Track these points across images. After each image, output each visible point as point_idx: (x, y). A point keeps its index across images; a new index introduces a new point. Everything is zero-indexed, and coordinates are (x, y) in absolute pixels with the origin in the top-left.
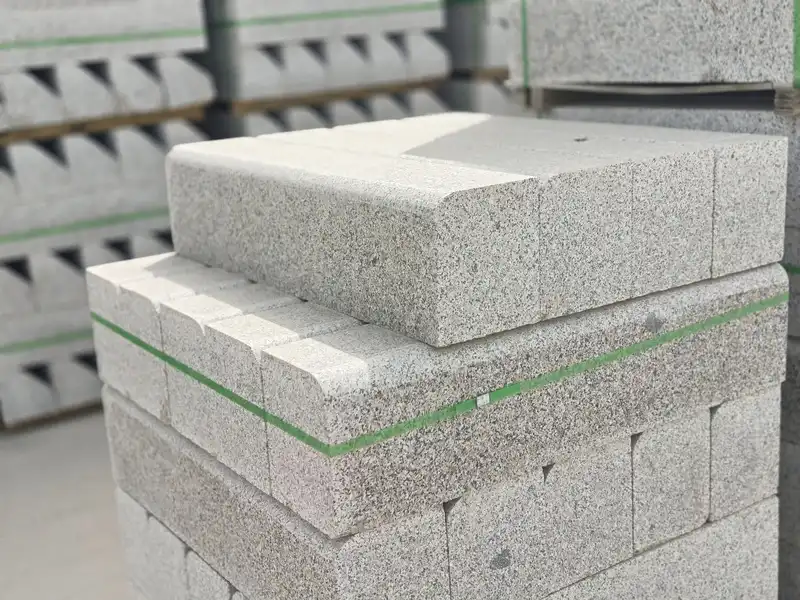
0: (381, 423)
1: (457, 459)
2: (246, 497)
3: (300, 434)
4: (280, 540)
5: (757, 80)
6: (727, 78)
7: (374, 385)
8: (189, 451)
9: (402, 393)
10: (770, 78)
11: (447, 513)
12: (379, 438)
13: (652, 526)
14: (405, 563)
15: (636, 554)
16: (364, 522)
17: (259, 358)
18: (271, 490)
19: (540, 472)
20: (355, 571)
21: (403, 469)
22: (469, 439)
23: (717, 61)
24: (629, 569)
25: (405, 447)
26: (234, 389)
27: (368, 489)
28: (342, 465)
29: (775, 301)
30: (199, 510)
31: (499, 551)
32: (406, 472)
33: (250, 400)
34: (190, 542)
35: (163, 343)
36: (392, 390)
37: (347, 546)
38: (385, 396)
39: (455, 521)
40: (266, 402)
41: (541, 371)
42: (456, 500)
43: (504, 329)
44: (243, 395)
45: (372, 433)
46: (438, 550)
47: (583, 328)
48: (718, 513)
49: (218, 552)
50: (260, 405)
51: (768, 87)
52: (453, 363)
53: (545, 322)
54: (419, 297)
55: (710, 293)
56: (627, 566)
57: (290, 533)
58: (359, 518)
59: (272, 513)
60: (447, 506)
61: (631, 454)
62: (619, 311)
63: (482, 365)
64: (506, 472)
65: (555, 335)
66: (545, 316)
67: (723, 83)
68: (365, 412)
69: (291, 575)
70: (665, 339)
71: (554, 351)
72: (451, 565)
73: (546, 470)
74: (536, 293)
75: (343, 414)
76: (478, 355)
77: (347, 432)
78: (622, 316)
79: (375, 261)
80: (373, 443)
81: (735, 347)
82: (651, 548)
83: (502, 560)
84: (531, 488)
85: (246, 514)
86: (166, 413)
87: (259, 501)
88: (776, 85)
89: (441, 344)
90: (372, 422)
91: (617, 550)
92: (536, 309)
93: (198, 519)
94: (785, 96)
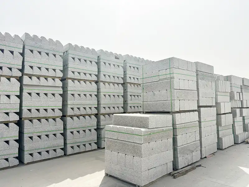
1: (150, 139)
3: (138, 135)
7: (145, 131)
12: (145, 135)
13: (163, 150)
14: (146, 147)
18: (133, 142)
20: (143, 147)
22: (151, 137)
23: (164, 109)
24: (161, 153)
25: (147, 137)
27: (144, 140)
28: (143, 137)
29: (171, 130)
34: (119, 152)
39: (149, 144)
40: (134, 133)
47: (158, 129)
54: (147, 124)
55: (167, 128)
61: (161, 142)
64: (153, 141)
70: (164, 131)
71: (156, 131)
72: (149, 149)
75: (143, 133)
76: (151, 130)
78: (161, 129)
82: (163, 152)
83: (152, 149)
84: (155, 143)
89: (149, 128)
91: (160, 151)
92: (155, 127)
93: (121, 148)
94: (171, 112)
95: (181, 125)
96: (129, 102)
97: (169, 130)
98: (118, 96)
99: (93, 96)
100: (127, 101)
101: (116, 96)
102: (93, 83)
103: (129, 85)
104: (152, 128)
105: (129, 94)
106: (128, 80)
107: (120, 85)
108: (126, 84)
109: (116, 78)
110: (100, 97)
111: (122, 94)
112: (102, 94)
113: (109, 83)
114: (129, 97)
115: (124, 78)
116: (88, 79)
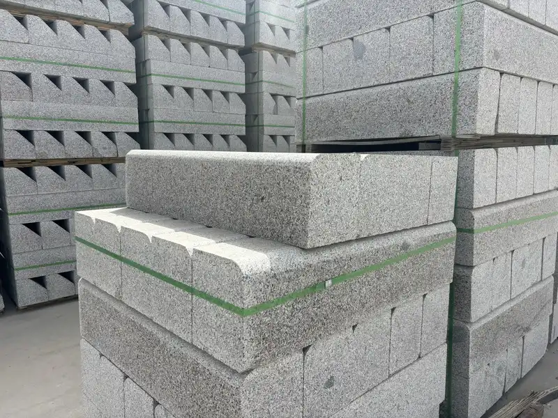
0: (274, 294)
1: (313, 320)
2: (172, 344)
3: (219, 302)
4: (196, 372)
5: (430, 135)
6: (415, 134)
7: (272, 270)
8: (132, 316)
9: (287, 276)
10: (438, 133)
11: (304, 354)
12: (273, 305)
13: (397, 360)
14: (280, 388)
15: (390, 376)
16: (260, 361)
17: (191, 254)
18: (192, 340)
19: (351, 329)
20: (252, 394)
21: (284, 325)
22: (319, 308)
23: (409, 127)
24: (387, 385)
25: (286, 311)
26: (170, 275)
27: (264, 339)
28: (250, 322)
29: (450, 240)
30: (136, 352)
31: (329, 377)
32: (285, 327)
33: (181, 281)
34: (128, 372)
35: (121, 251)
36: (282, 273)
37: (249, 377)
38: (278, 277)
39: (308, 359)
40: (194, 282)
41: (356, 268)
42: (310, 346)
43: (340, 241)
44: (177, 279)
45: (269, 302)
46: (299, 378)
47: (375, 245)
48: (424, 352)
49: (147, 379)
50: (189, 284)
51: (437, 138)
52: (314, 259)
53: (359, 240)
54: (294, 218)
55: (427, 233)
56: (386, 383)
57: (205, 368)
58: (258, 358)
59: (191, 354)
60: (305, 350)
61: (391, 319)
62: (390, 237)
63: (328, 262)
64: (336, 329)
65: (363, 247)
66: (358, 236)
67: (412, 137)
68: (266, 287)
69: (202, 396)
70: (409, 255)
71: (362, 257)
72: (305, 387)
73: (354, 327)
74: (356, 221)
75: (253, 288)
76: (327, 255)
77: (254, 300)
78: (392, 241)
79: (263, 199)
80: (268, 308)
81: (436, 262)
82: (397, 372)
83: (330, 383)
84: (347, 338)
85: (171, 355)
86: (118, 293)
87: (181, 347)
88: (441, 137)
89: (309, 247)
90: (270, 294)
91: (382, 375)
92: (355, 231)
93: (136, 358)
94: (447, 141)
95: (495, 210)
96: (268, 118)
97: (437, 242)
98: (225, 94)
99: (119, 86)
100: (260, 116)
101: (216, 95)
102: (118, 37)
103: (266, 55)
104: (334, 240)
105: (266, 89)
106: (265, 37)
107: (232, 54)
108: (256, 50)
109: (215, 22)
110: (149, 95)
111: (242, 90)
112: (156, 85)
113: (186, 41)
114: (267, 102)
115: (249, 28)
116: (90, 15)
